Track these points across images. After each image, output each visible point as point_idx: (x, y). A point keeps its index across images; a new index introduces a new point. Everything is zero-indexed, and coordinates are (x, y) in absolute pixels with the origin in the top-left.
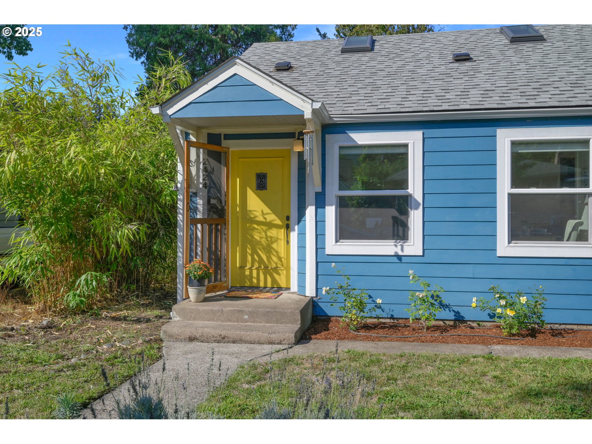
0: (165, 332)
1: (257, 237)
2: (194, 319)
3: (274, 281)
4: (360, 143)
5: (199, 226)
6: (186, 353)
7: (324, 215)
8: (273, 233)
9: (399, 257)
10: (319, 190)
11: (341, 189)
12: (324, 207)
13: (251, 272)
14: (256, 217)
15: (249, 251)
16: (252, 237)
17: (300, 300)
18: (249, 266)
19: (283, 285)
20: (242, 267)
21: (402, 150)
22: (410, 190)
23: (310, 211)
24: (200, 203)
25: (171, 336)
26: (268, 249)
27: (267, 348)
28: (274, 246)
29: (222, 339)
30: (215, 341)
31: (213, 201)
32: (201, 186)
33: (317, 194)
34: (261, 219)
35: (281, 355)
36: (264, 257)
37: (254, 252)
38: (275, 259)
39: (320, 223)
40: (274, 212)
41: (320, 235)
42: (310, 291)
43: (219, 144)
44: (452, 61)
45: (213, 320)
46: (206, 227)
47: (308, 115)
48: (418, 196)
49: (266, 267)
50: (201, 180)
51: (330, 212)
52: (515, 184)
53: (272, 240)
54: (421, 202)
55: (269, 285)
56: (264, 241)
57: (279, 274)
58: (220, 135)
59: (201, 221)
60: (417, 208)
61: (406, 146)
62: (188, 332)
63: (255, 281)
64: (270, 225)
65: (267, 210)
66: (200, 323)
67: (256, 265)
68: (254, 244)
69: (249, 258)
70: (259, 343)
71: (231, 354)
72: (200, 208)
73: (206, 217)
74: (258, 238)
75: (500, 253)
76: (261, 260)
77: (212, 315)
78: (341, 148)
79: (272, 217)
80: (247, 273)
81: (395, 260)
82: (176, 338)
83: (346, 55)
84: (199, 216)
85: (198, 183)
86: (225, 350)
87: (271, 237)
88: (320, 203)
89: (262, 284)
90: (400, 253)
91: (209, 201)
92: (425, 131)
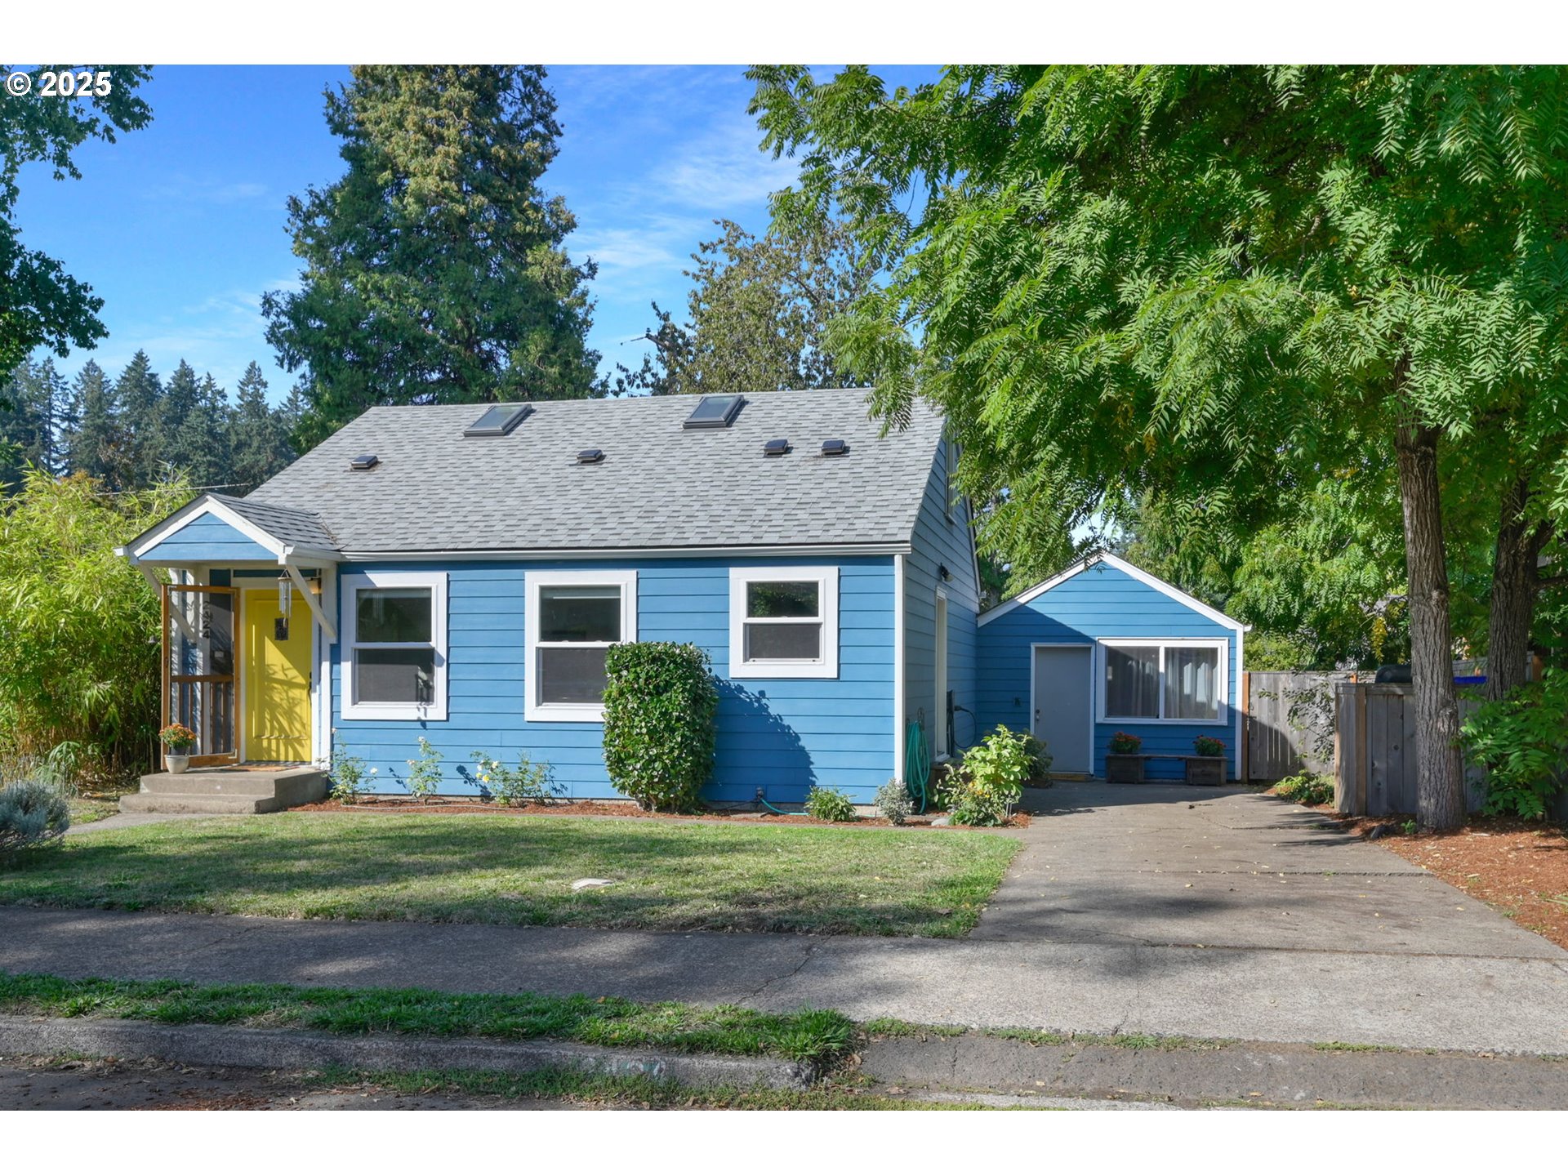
0: (123, 803)
1: (277, 698)
3: (296, 753)
4: (379, 585)
5: (199, 684)
7: (339, 673)
8: (297, 693)
9: (423, 723)
10: (334, 641)
11: (358, 640)
12: (339, 663)
13: (269, 745)
14: (275, 673)
15: (267, 716)
16: (272, 698)
18: (267, 734)
19: (306, 759)
20: (259, 737)
21: (424, 595)
22: (433, 644)
23: (326, 666)
24: (199, 656)
25: (129, 807)
26: (290, 714)
28: (297, 710)
31: (218, 655)
32: (201, 635)
33: (332, 646)
34: (280, 676)
36: (285, 724)
37: (274, 718)
38: (298, 726)
39: (334, 682)
40: (296, 667)
41: (334, 697)
43: (228, 584)
45: (184, 791)
46: (207, 685)
48: (441, 650)
49: (287, 737)
50: (201, 628)
51: (346, 668)
52: (545, 635)
53: (293, 703)
54: (445, 657)
55: (291, 758)
56: (285, 704)
57: (302, 746)
58: (229, 571)
59: (202, 679)
60: (441, 665)
61: (429, 589)
63: (274, 754)
64: (291, 684)
65: (287, 664)
66: (167, 795)
67: (276, 734)
68: (273, 707)
69: (268, 724)
70: (219, 812)
72: (200, 662)
73: (208, 673)
74: (278, 700)
75: (528, 717)
76: (282, 729)
78: (358, 591)
79: (293, 673)
80: (265, 743)
81: (418, 725)
83: (472, 440)
84: (199, 673)
85: (197, 631)
86: (175, 817)
87: (293, 699)
88: (336, 660)
89: (282, 758)
90: (423, 718)
91: (212, 657)
92: (450, 572)
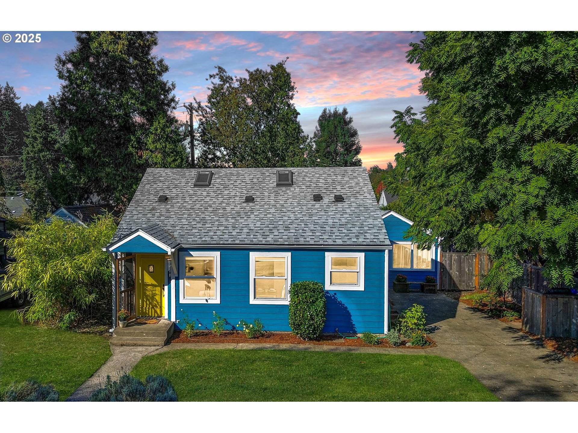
0: (111, 343)
1: (148, 293)
2: (123, 336)
4: (194, 256)
6: (121, 352)
8: (156, 291)
10: (177, 276)
11: (186, 275)
13: (146, 310)
15: (145, 300)
17: (169, 324)
18: (145, 306)
20: (142, 308)
21: (211, 259)
22: (215, 277)
23: (173, 284)
24: (123, 281)
25: (113, 344)
27: (153, 348)
29: (135, 345)
30: (132, 346)
32: (123, 273)
35: (158, 352)
42: (173, 319)
44: (244, 201)
45: (131, 336)
47: (169, 253)
48: (218, 279)
49: (152, 307)
51: (182, 285)
54: (219, 282)
60: (218, 284)
61: (213, 257)
62: (121, 342)
65: (153, 281)
66: (125, 338)
70: (150, 346)
71: (139, 352)
75: (251, 303)
77: (130, 334)
82: (116, 345)
83: (197, 188)
84: (122, 287)
86: (136, 350)
88: (177, 282)
92: (221, 252)
